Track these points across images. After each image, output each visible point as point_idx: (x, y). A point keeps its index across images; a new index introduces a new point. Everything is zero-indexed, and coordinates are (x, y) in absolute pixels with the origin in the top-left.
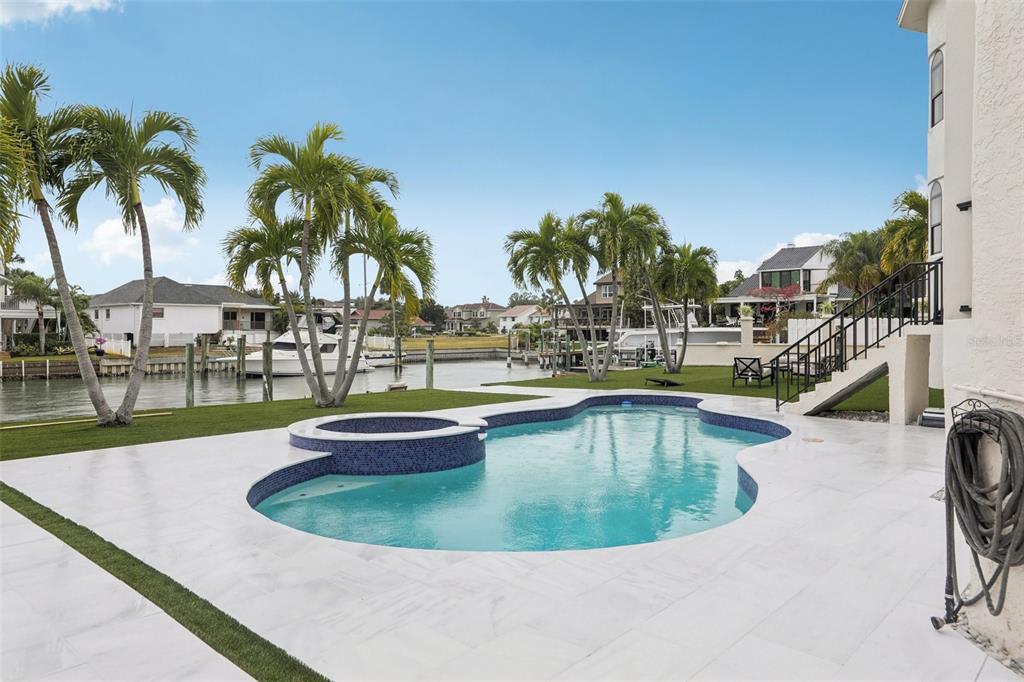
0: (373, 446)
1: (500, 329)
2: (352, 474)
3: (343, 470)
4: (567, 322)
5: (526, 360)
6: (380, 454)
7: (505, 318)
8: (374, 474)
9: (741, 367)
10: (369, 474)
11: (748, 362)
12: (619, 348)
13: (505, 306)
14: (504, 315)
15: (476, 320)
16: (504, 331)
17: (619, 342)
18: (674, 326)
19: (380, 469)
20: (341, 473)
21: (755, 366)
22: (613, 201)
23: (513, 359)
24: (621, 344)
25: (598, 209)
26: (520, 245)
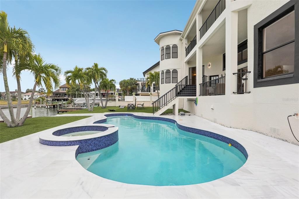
0: (97, 139)
1: (24, 99)
2: (89, 152)
3: (85, 151)
4: (51, 97)
5: (40, 107)
6: (100, 141)
7: (25, 96)
8: (98, 149)
9: (129, 106)
10: (96, 150)
11: (131, 105)
12: (76, 103)
13: (25, 92)
14: (25, 95)
15: (14, 96)
16: (25, 99)
17: (76, 101)
18: (90, 98)
19: (100, 147)
20: (84, 152)
21: (132, 106)
22: (96, 65)
23: (36, 107)
24: (76, 102)
25: (91, 67)
26: (69, 74)
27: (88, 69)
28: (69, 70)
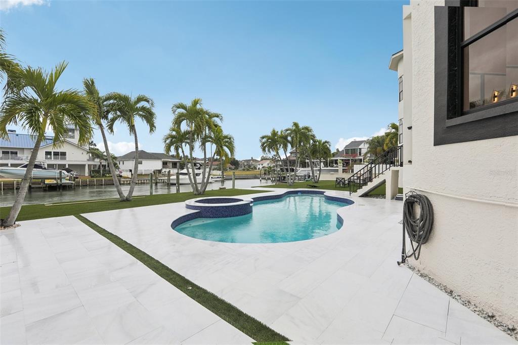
3: (204, 216)
4: (280, 166)
5: (266, 179)
7: (259, 165)
9: (338, 181)
12: (298, 175)
13: (259, 160)
14: (259, 163)
15: (249, 165)
16: (259, 169)
18: (316, 167)
23: (262, 178)
24: (298, 173)
25: (291, 127)
26: (264, 140)
27: (287, 130)
28: (264, 134)
